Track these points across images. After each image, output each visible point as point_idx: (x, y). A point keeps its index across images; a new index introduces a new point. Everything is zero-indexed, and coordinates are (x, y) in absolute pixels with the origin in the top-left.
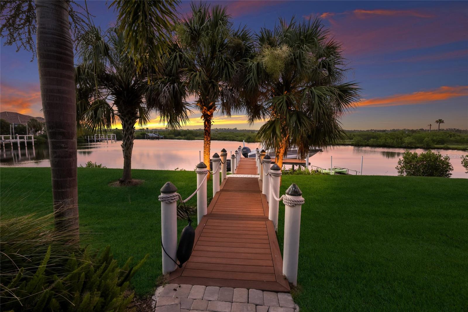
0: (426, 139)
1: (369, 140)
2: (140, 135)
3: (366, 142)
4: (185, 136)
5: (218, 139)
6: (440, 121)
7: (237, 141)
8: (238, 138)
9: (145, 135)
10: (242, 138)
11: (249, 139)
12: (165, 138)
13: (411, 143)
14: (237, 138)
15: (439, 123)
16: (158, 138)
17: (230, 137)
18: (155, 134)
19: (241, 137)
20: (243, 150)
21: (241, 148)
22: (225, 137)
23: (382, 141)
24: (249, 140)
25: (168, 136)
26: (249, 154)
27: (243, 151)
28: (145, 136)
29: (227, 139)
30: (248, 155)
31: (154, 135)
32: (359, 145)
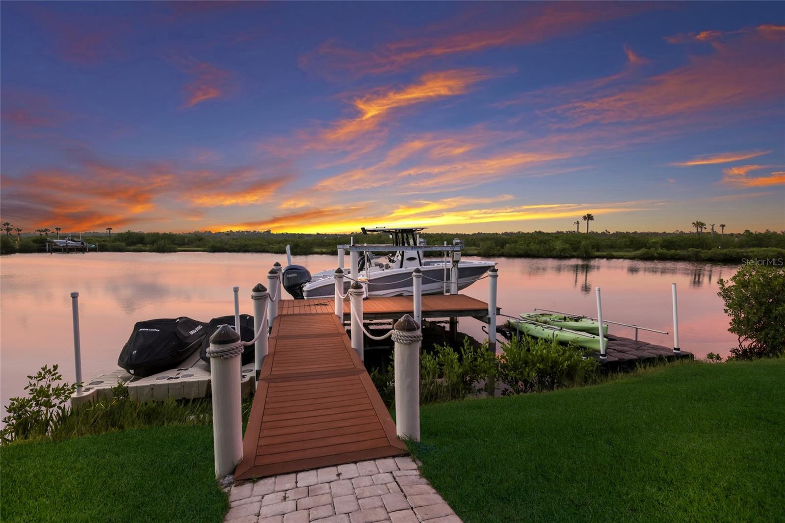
0: (583, 243)
1: (504, 247)
2: (32, 244)
3: (499, 250)
4: (153, 245)
5: (232, 249)
6: (589, 217)
7: (272, 252)
8: (272, 248)
9: (47, 243)
10: (280, 247)
11: (296, 248)
12: (102, 248)
13: (563, 250)
14: (271, 246)
15: (588, 220)
16: (82, 250)
17: (255, 245)
18: (72, 240)
19: (278, 245)
20: (288, 273)
21: (280, 270)
22: (245, 245)
23: (521, 247)
24: (295, 250)
25: (109, 244)
26: (307, 287)
27: (288, 278)
28: (45, 246)
29: (250, 249)
30: (305, 289)
31: (70, 242)
32: (490, 254)
